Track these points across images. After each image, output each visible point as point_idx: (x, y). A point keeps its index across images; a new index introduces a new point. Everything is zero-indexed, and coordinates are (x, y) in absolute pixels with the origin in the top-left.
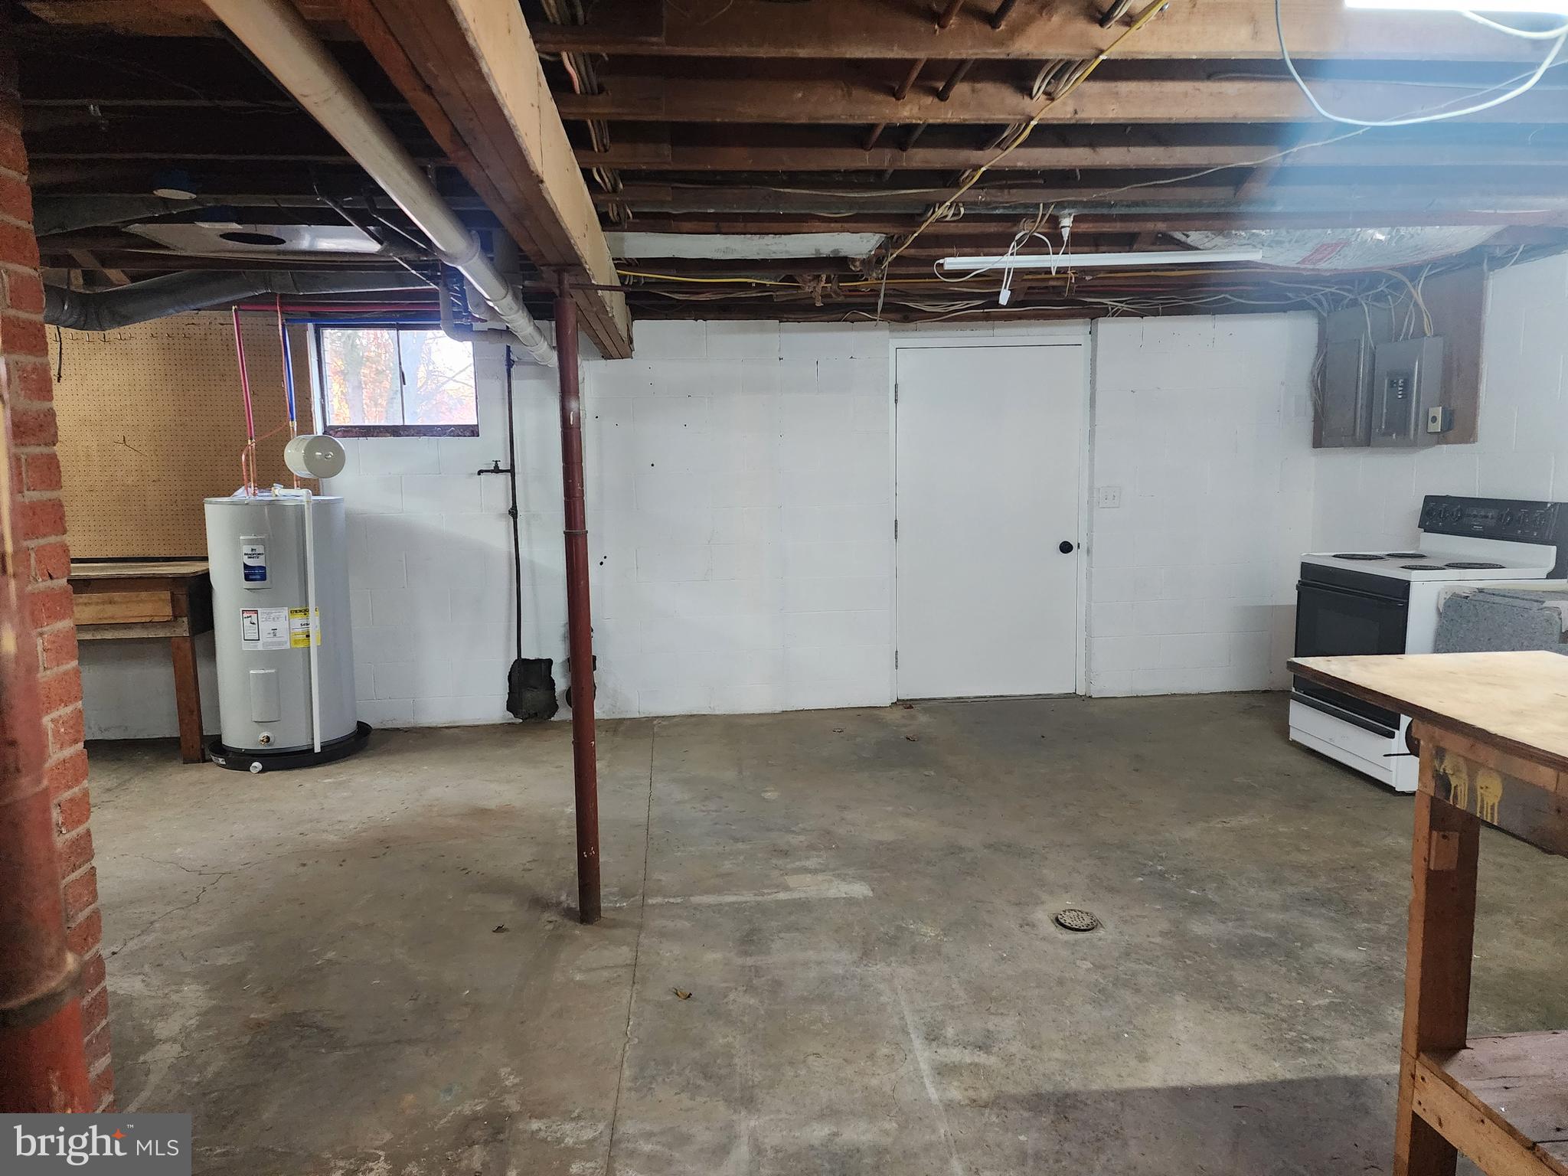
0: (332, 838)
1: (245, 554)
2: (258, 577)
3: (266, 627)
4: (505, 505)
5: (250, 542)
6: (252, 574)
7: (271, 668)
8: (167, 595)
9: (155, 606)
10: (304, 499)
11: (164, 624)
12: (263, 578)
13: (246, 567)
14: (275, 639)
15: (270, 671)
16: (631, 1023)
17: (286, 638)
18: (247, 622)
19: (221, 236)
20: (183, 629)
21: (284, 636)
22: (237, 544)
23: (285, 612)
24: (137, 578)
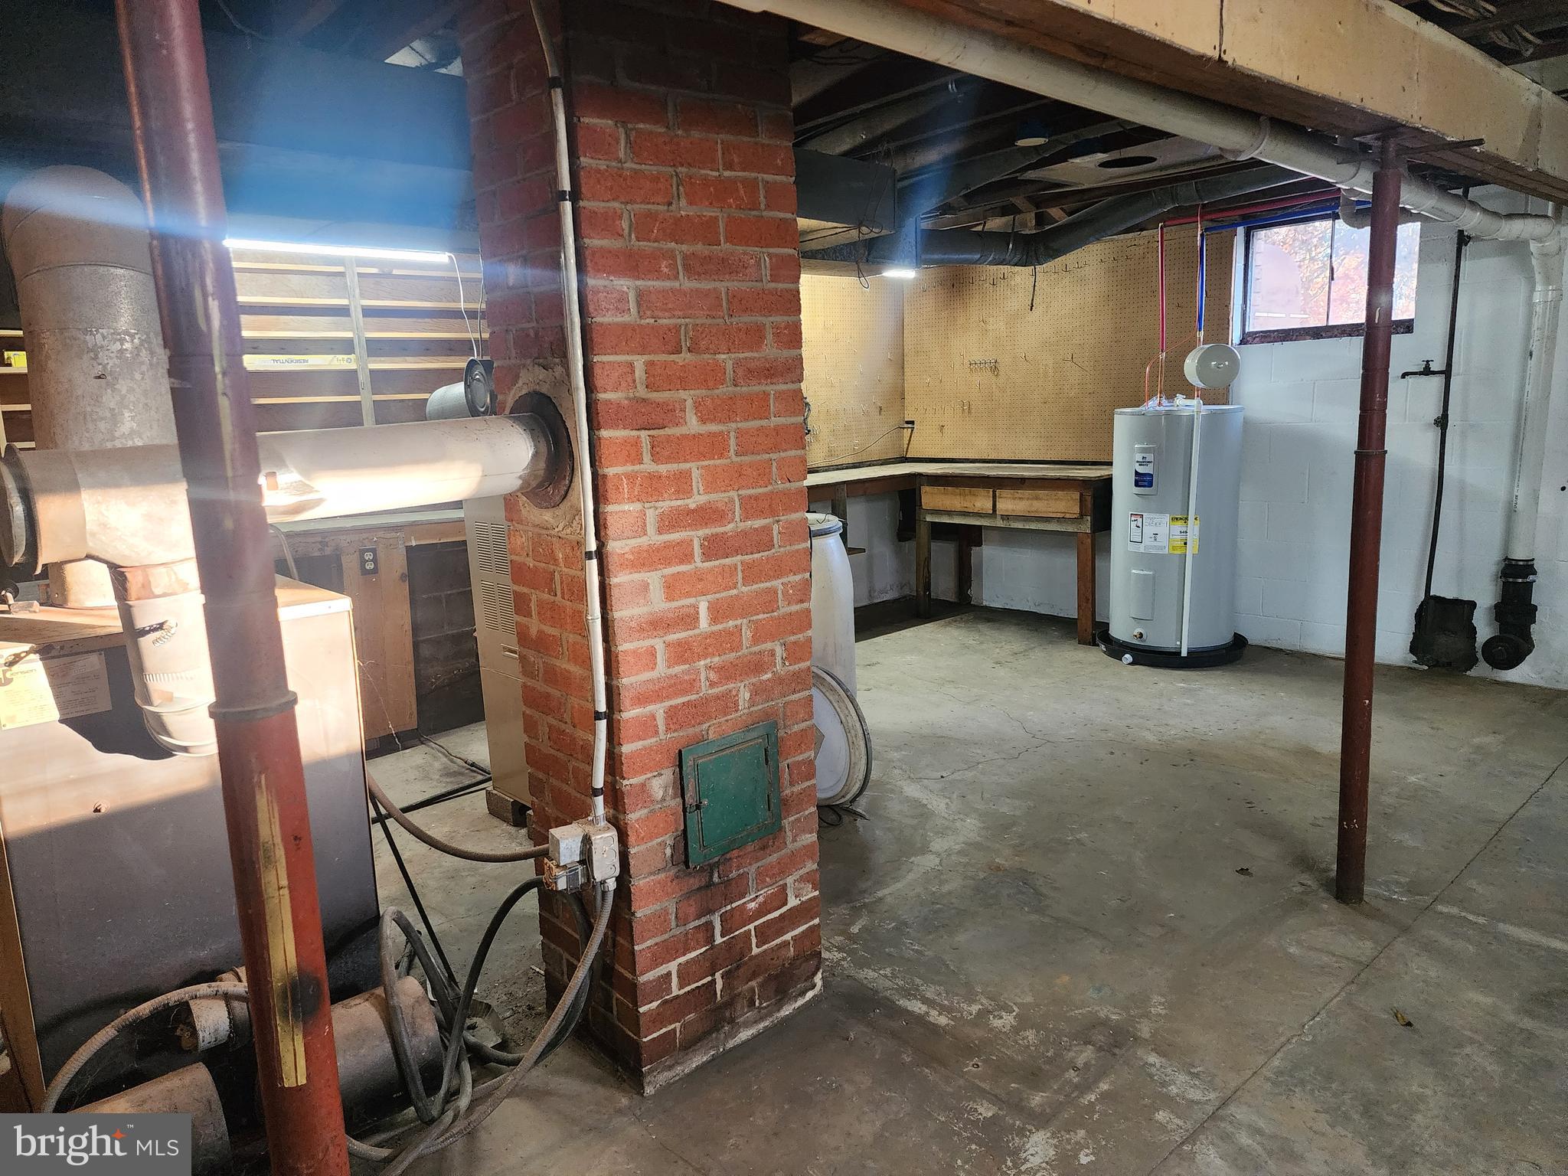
1: (1137, 462)
2: (1146, 484)
3: (1148, 530)
4: (1435, 412)
5: (1144, 450)
6: (1142, 480)
7: (1150, 570)
8: (1077, 495)
9: (1065, 504)
10: (1195, 409)
11: (1073, 520)
12: (1150, 485)
13: (1137, 473)
14: (1155, 543)
15: (1148, 573)
16: (1317, 1019)
17: (1165, 543)
18: (1134, 524)
19: (1099, 166)
20: (1086, 527)
21: (1163, 540)
22: (1132, 451)
23: (1167, 518)
24: (1056, 479)
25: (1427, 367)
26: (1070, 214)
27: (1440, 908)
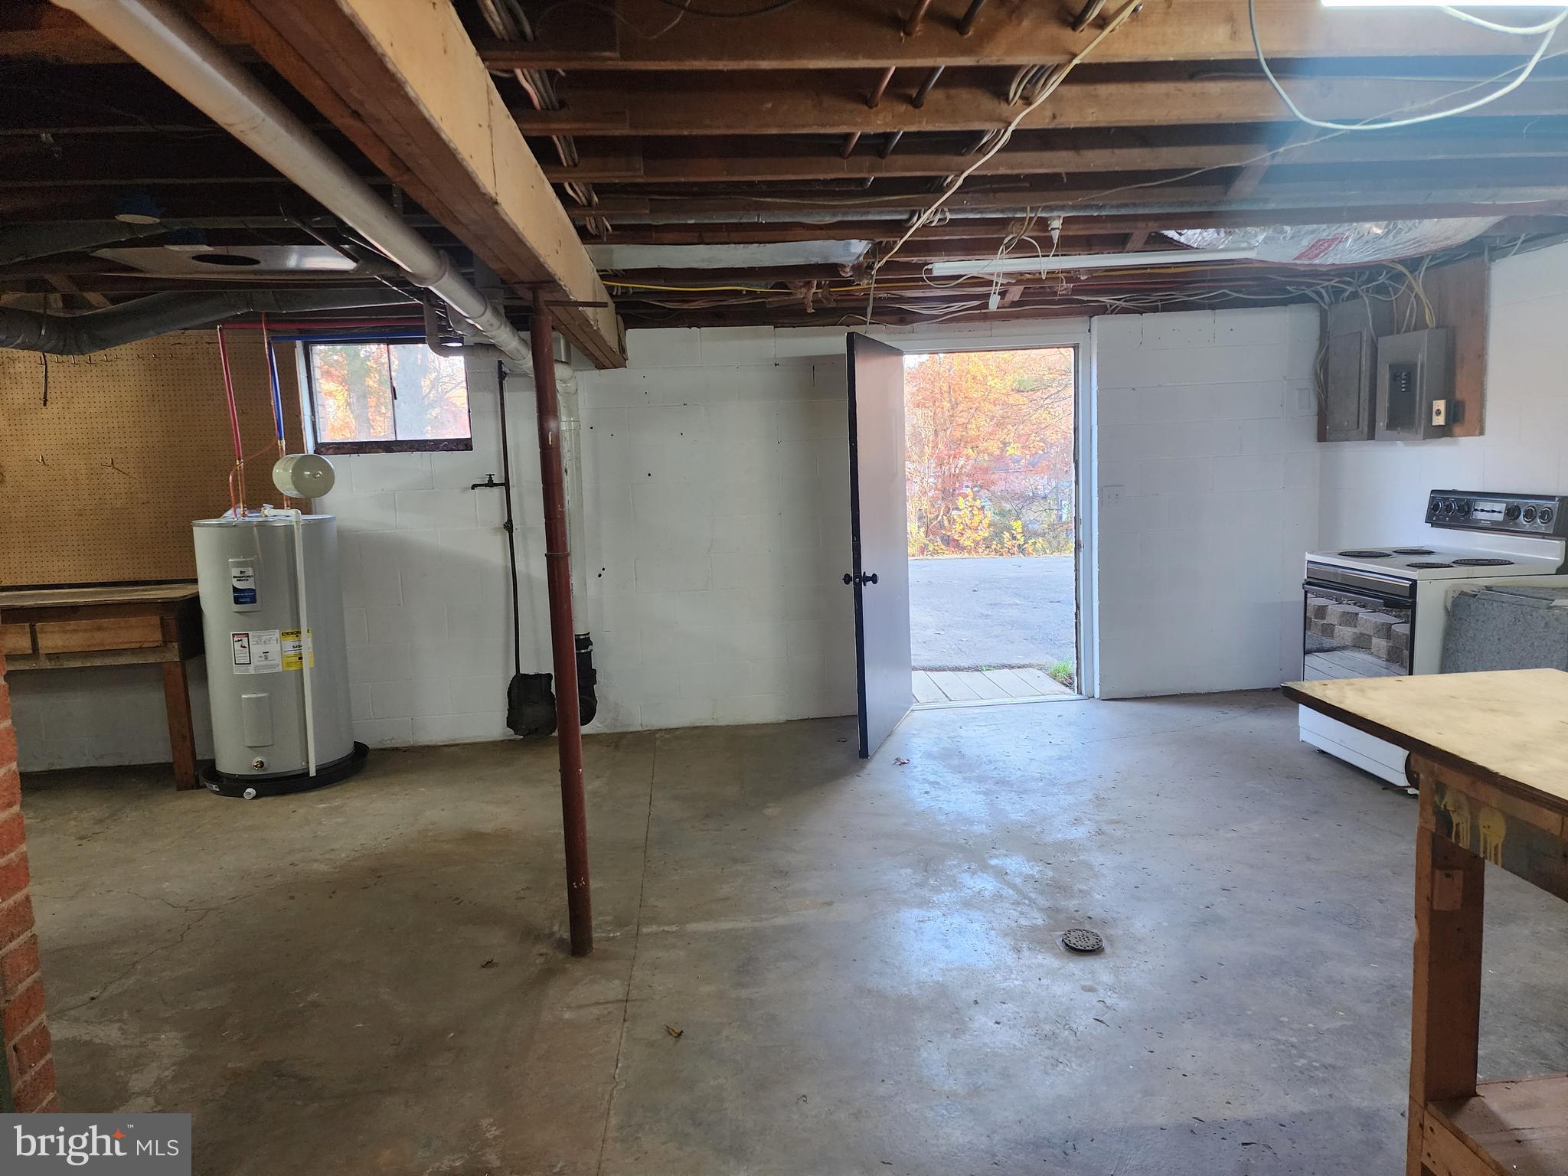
0: (323, 868)
1: (234, 577)
2: (248, 600)
3: (256, 650)
4: (499, 519)
5: (239, 564)
6: (241, 597)
7: (263, 691)
8: (155, 620)
9: (144, 632)
10: (294, 520)
11: (154, 650)
12: (253, 600)
13: (235, 589)
14: (266, 663)
15: (263, 695)
16: (620, 1065)
17: (278, 661)
18: (237, 645)
19: (194, 258)
20: (173, 655)
21: (275, 659)
22: (226, 568)
23: (277, 634)
24: (125, 604)
25: (491, 480)
26: (114, 301)
27: (645, 930)
